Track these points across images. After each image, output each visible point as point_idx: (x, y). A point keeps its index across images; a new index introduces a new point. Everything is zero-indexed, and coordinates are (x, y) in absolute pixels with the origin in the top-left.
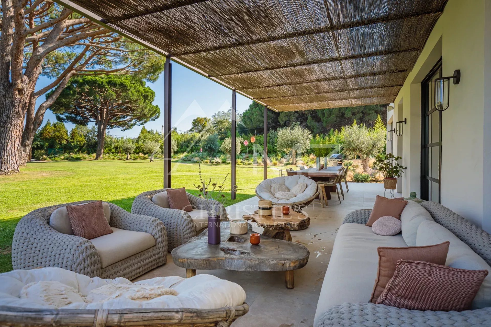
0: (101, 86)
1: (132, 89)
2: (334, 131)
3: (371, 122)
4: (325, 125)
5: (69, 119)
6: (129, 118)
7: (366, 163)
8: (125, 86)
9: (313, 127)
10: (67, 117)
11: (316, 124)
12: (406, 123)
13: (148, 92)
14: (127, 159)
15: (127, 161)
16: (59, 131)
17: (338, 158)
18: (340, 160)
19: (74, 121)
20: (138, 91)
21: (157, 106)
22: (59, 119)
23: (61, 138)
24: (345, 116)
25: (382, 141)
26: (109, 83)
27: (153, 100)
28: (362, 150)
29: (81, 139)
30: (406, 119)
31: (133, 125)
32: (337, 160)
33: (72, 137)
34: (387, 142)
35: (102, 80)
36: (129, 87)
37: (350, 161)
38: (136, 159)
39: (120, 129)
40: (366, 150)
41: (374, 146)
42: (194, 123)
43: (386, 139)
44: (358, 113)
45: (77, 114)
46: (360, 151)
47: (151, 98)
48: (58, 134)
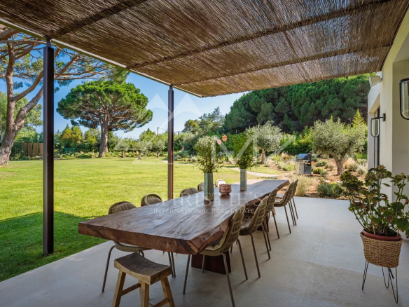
0: (99, 93)
1: (126, 96)
2: (309, 128)
3: (350, 119)
4: (301, 123)
5: (82, 123)
6: (130, 121)
7: (340, 164)
8: (120, 93)
9: (290, 125)
10: (80, 121)
11: (292, 123)
12: (384, 120)
13: (140, 98)
14: (122, 157)
15: (122, 159)
16: (75, 134)
17: (305, 158)
18: (308, 161)
19: (86, 124)
20: (132, 97)
21: (149, 111)
22: (73, 123)
23: (76, 139)
24: (322, 113)
25: (361, 138)
26: (106, 91)
27: (146, 105)
28: (335, 149)
29: (92, 140)
30: (384, 115)
31: (134, 127)
32: (304, 161)
33: (86, 138)
34: (368, 139)
35: (100, 88)
36: (123, 94)
37: (324, 160)
38: (133, 156)
39: (123, 131)
40: (341, 149)
41: (351, 144)
42: (186, 125)
43: (366, 136)
44: (335, 110)
45: (89, 119)
46: (334, 150)
47: (143, 103)
48: (74, 136)
